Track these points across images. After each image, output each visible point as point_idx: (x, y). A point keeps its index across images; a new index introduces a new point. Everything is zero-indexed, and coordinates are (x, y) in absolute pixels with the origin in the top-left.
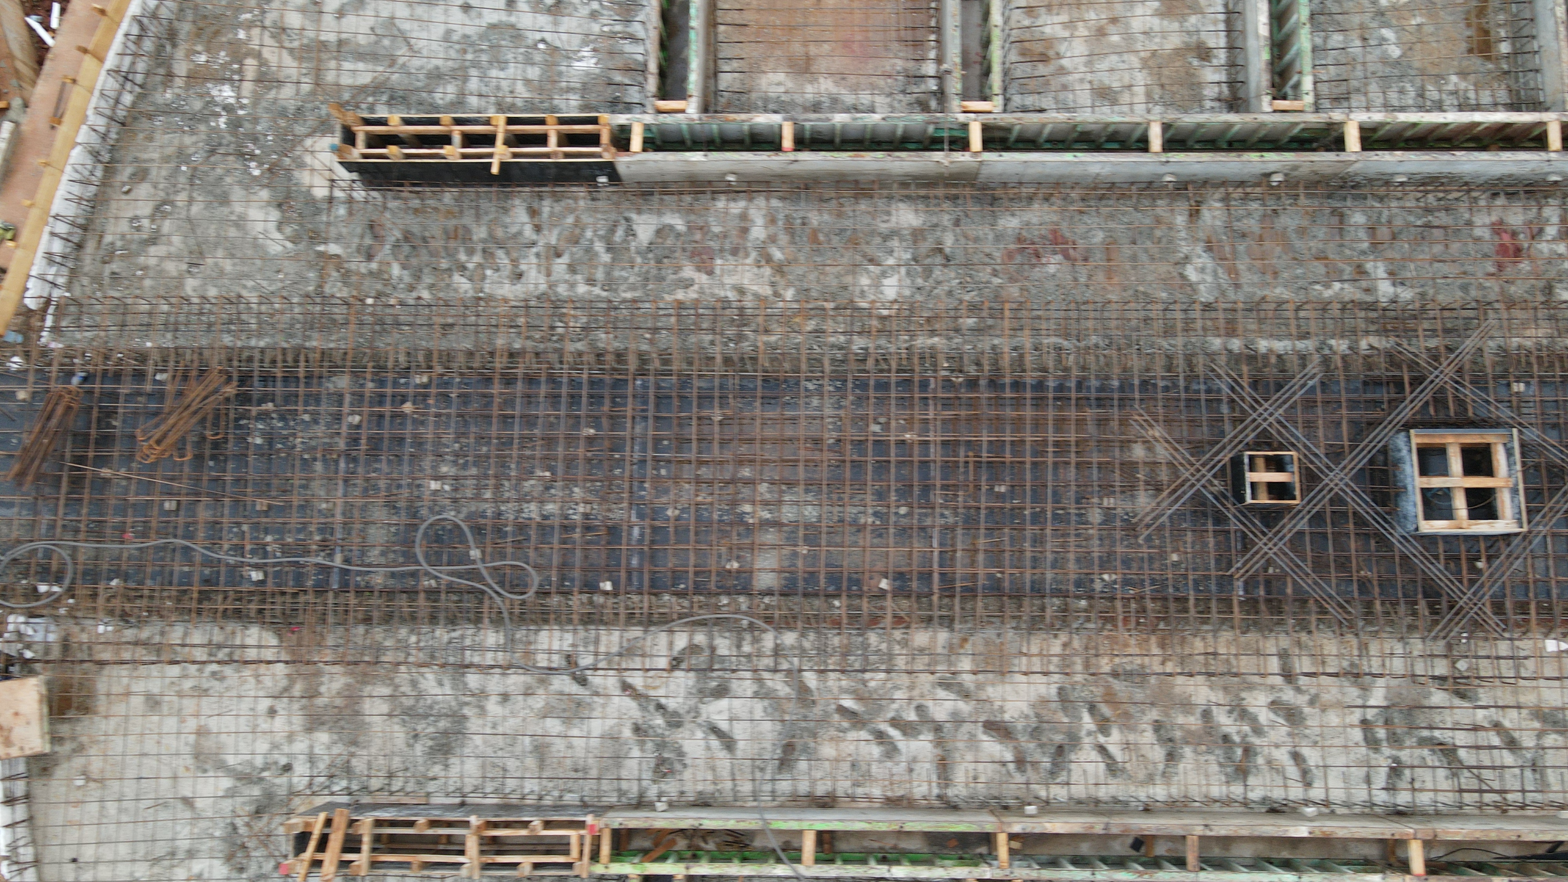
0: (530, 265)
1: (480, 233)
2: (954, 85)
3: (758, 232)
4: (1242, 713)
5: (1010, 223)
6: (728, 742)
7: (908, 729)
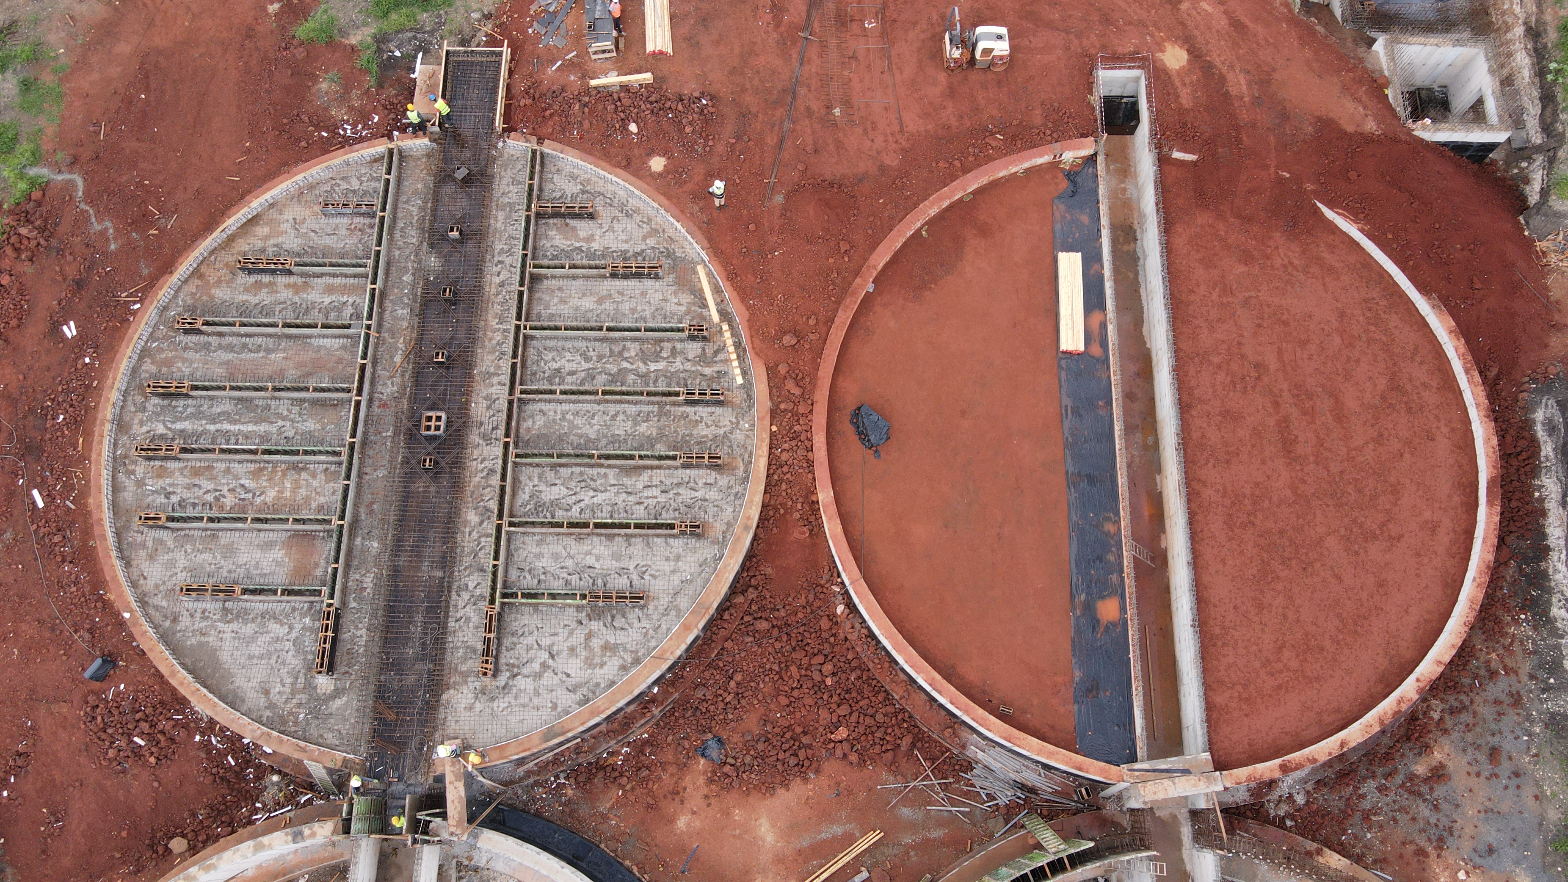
0: (359, 633)
1: (349, 646)
2: (327, 527)
3: (357, 576)
4: (482, 470)
5: (363, 516)
6: (478, 584)
7: (479, 544)
